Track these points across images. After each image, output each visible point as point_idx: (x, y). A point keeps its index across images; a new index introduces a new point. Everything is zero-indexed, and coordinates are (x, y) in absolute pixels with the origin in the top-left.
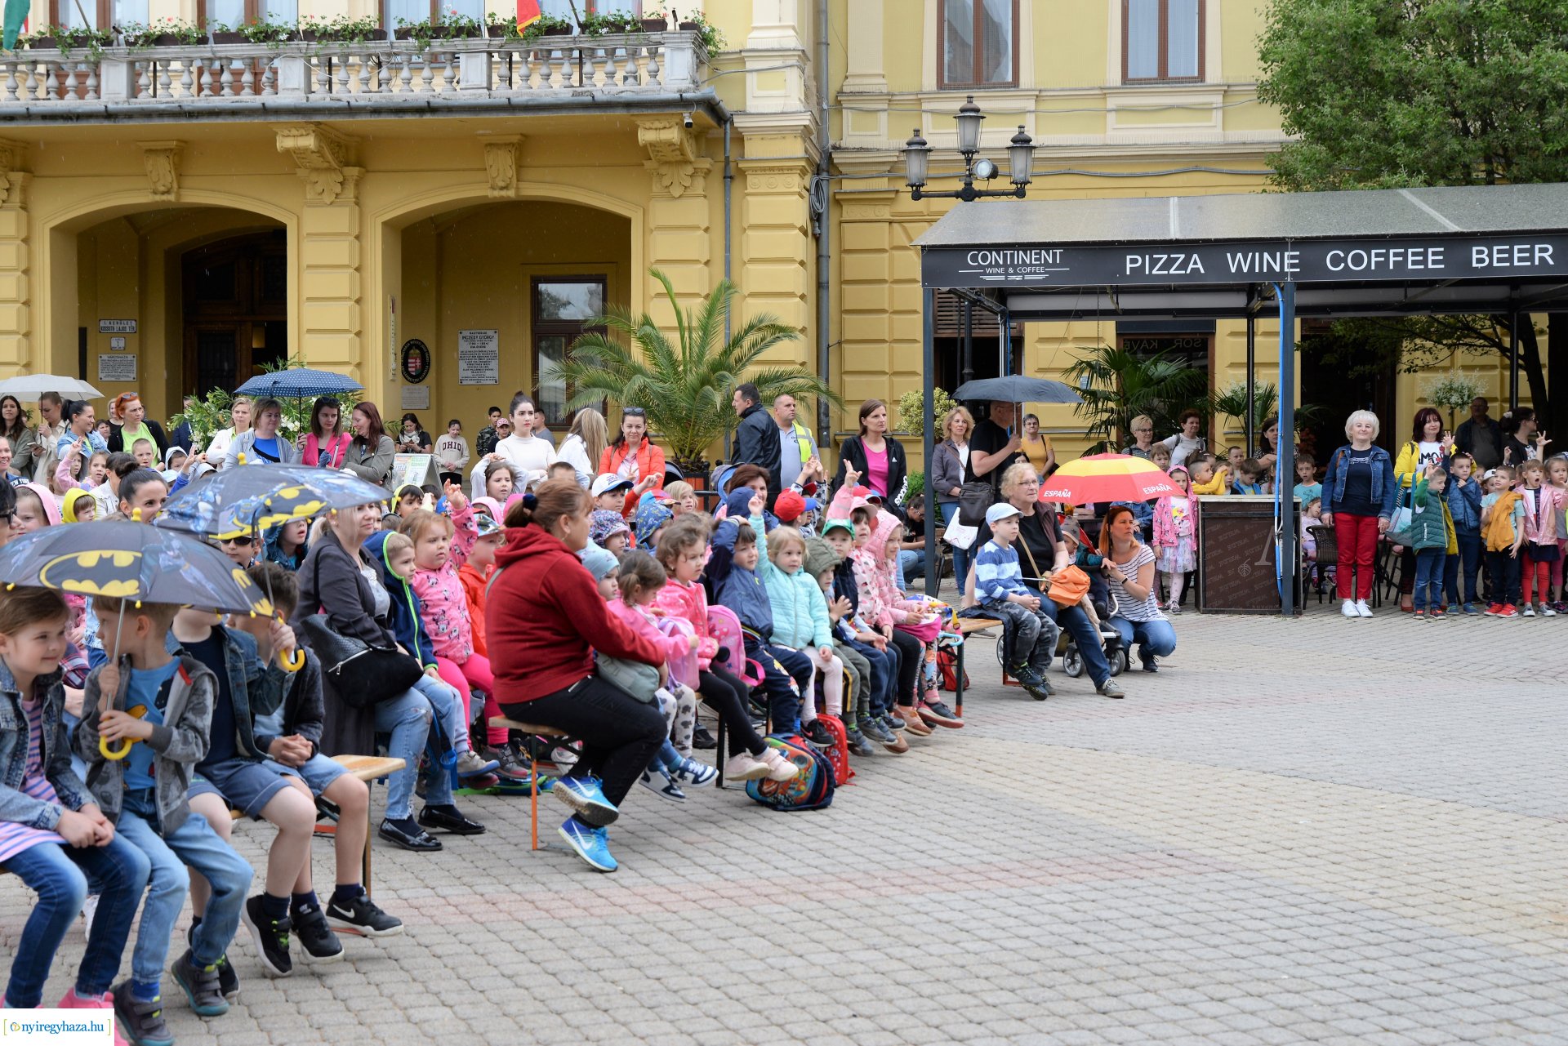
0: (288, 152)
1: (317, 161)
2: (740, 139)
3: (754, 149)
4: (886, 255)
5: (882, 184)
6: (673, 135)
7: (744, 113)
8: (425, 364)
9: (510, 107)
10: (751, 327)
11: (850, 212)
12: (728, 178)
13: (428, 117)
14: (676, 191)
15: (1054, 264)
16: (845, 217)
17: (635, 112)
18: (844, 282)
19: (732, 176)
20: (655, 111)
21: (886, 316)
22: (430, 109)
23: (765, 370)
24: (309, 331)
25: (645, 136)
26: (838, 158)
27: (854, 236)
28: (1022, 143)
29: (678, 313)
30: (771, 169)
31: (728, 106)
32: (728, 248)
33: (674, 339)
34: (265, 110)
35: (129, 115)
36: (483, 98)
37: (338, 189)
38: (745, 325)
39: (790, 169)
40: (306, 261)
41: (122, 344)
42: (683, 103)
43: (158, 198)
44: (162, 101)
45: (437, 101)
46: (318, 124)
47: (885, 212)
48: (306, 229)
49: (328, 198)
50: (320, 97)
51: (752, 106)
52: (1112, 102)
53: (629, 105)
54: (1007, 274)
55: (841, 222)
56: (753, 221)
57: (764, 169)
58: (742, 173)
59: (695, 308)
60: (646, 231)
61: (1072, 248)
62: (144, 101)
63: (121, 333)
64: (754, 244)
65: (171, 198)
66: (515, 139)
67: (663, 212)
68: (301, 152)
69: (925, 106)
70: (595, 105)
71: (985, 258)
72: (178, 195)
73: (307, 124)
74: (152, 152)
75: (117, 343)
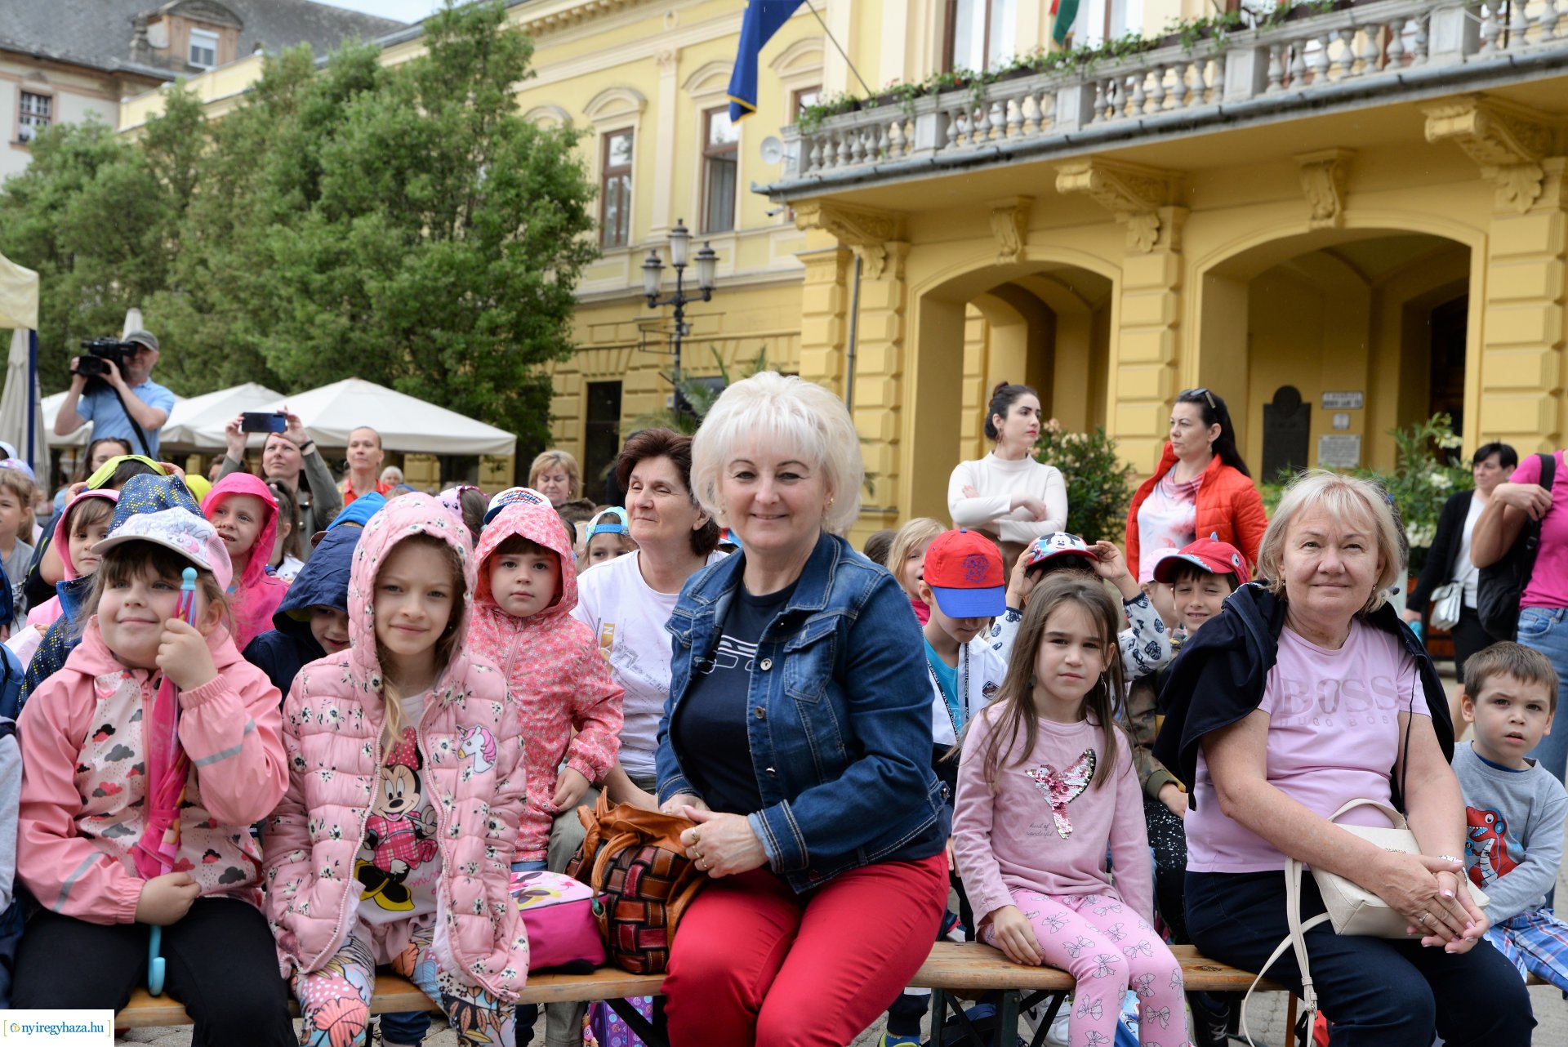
34: (1404, 85)
35: (1254, 113)
40: (1489, 295)
41: (1345, 422)
48: (1493, 250)
62: (1270, 94)
63: (1346, 409)
65: (1338, 223)
72: (1341, 220)
73: (1465, 96)
74: (1311, 166)
75: (1341, 421)
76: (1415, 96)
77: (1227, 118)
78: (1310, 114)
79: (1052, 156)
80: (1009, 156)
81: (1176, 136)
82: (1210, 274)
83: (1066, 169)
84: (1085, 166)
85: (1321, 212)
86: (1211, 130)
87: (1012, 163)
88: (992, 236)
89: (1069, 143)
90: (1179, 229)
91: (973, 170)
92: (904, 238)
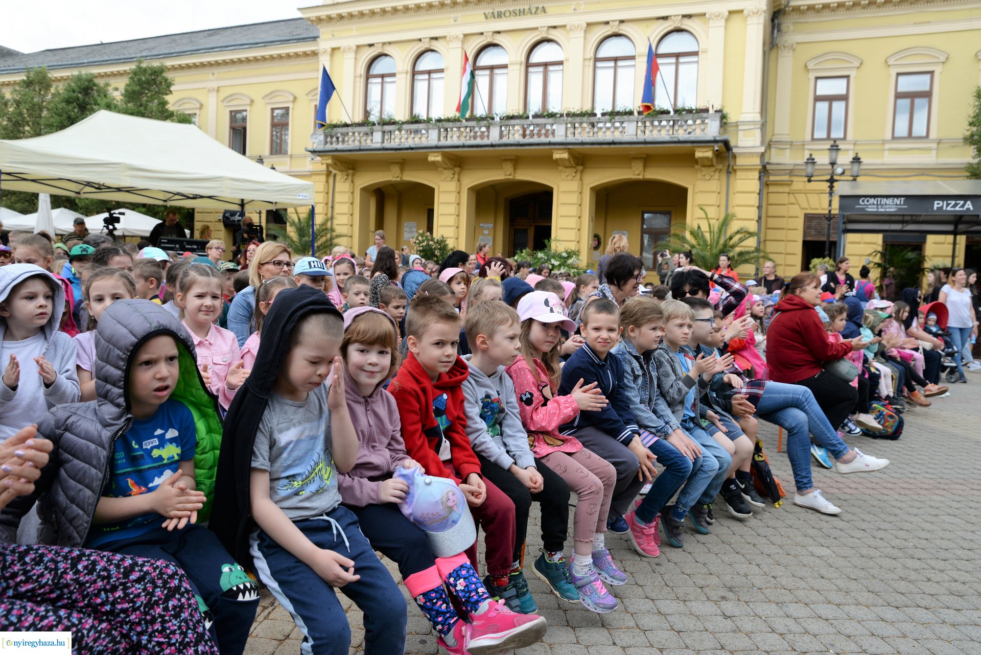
0: (557, 160)
1: (567, 164)
2: (734, 157)
3: (740, 161)
4: (786, 207)
5: (786, 178)
6: (709, 154)
7: (737, 147)
8: (599, 243)
9: (645, 143)
10: (738, 232)
11: (772, 189)
12: (729, 173)
13: (612, 146)
14: (707, 177)
15: (900, 205)
16: (770, 191)
17: (695, 145)
18: (768, 217)
19: (731, 171)
20: (703, 145)
21: (784, 231)
22: (613, 143)
23: (743, 249)
24: (560, 228)
25: (698, 154)
26: (768, 167)
27: (773, 198)
28: (857, 160)
29: (710, 225)
30: (747, 169)
31: (732, 144)
32: (727, 200)
33: (707, 236)
34: (550, 144)
35: (500, 145)
36: (634, 139)
37: (574, 174)
38: (736, 230)
39: (755, 169)
40: (560, 202)
41: (487, 232)
42: (715, 141)
43: (507, 177)
44: (511, 140)
45: (616, 140)
46: (569, 149)
47: (786, 189)
48: (561, 190)
49: (569, 178)
50: (571, 139)
51: (740, 144)
52: (887, 146)
53: (693, 142)
54: (878, 208)
55: (768, 193)
56: (738, 190)
57: (744, 169)
58: (735, 171)
59: (716, 224)
60: (694, 193)
61: (908, 197)
62: (505, 140)
63: (488, 228)
64: (737, 199)
65: (511, 177)
66: (644, 156)
67: (701, 185)
68: (562, 160)
69: (806, 147)
70: (679, 142)
71: (868, 201)
72: (514, 176)
73: (565, 149)
74: (505, 160)
75: (486, 232)
76: (552, 147)
77: (492, 146)
78: (519, 148)
79: (429, 150)
80: (412, 149)
81: (474, 149)
82: (469, 189)
83: (432, 154)
84: (439, 154)
85: (508, 173)
86: (486, 149)
87: (413, 151)
88: (390, 171)
89: (437, 147)
90: (459, 174)
91: (398, 152)
92: (353, 169)
